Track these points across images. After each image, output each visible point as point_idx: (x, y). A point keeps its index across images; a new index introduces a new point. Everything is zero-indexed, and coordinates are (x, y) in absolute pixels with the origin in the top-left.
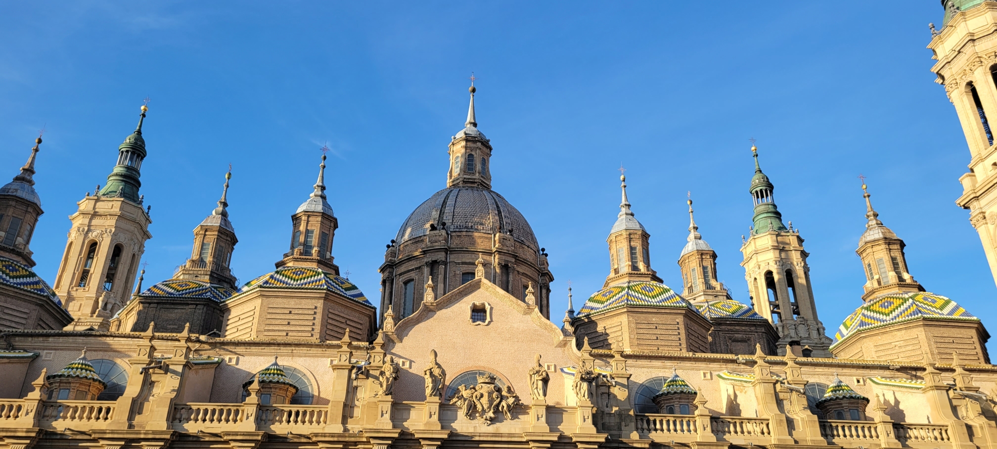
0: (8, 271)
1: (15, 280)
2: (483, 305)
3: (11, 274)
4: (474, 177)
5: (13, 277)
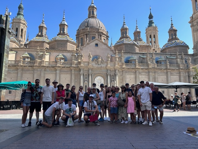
2: (97, 43)
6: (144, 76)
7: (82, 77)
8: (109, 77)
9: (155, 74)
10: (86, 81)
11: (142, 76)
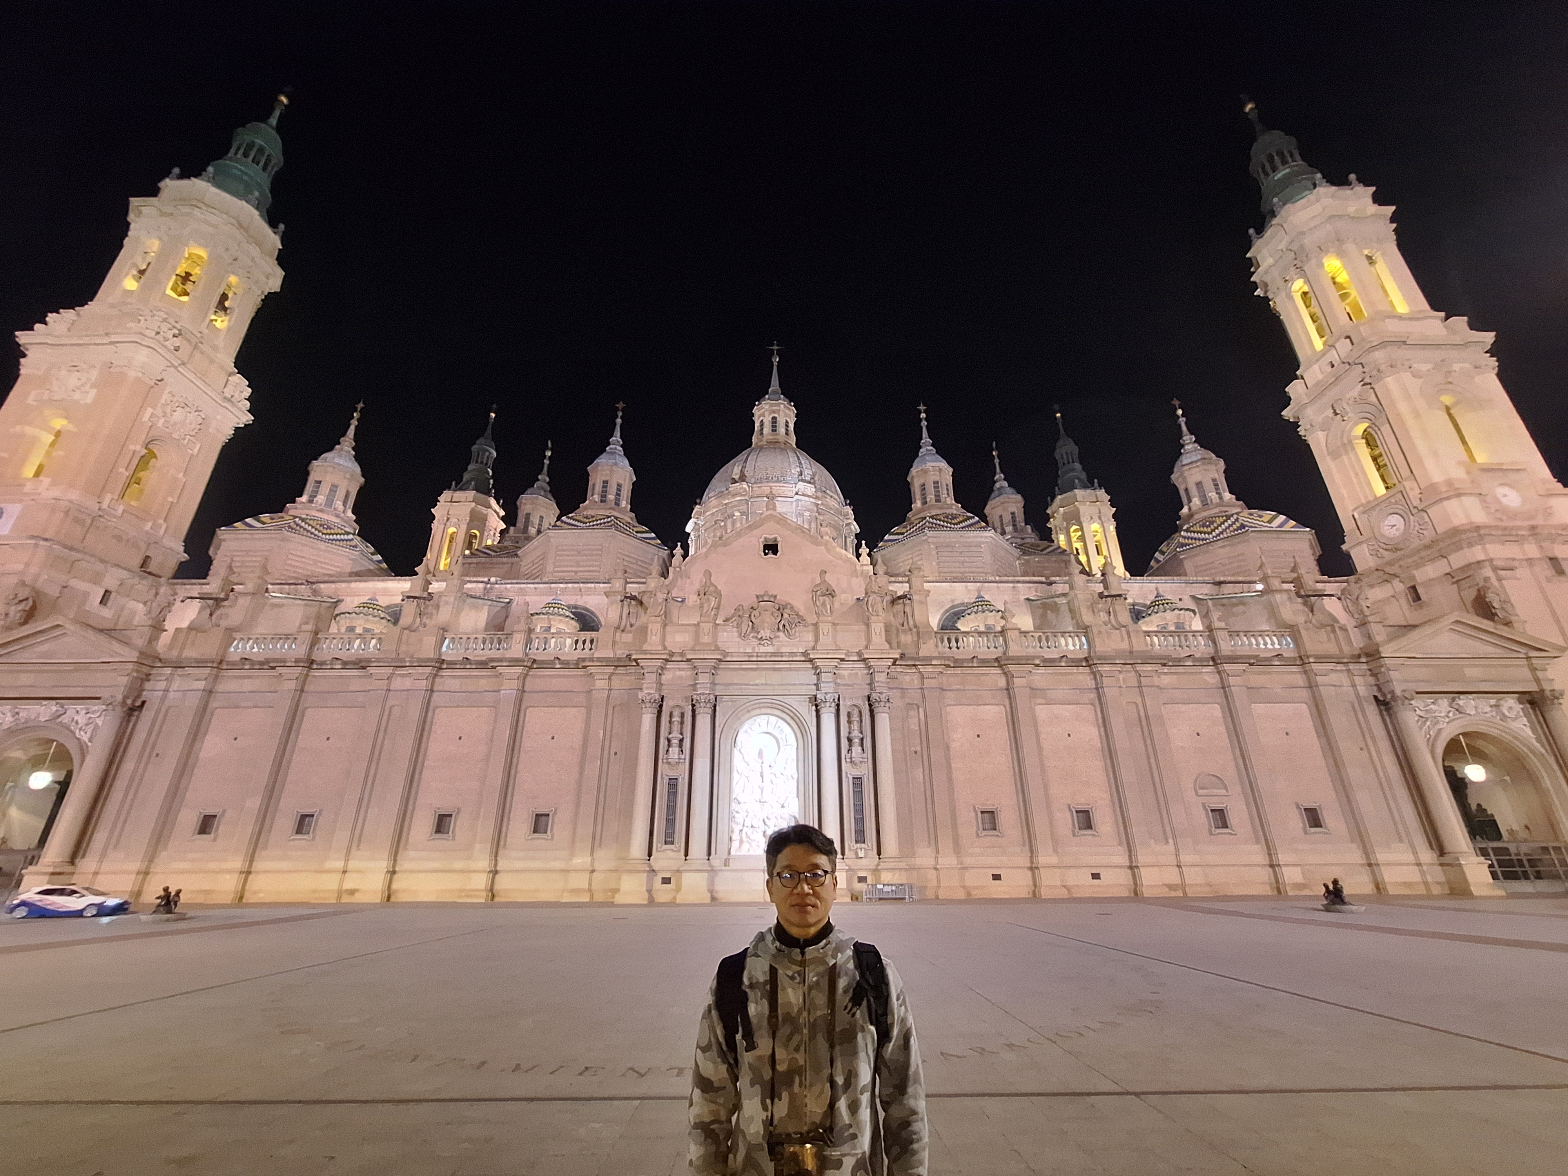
0: (321, 529)
1: (327, 537)
2: (775, 539)
3: (325, 531)
4: (777, 437)
5: (326, 534)
6: (1066, 711)
7: (648, 720)
8: (828, 721)
9: (1142, 695)
10: (674, 750)
11: (1057, 709)
